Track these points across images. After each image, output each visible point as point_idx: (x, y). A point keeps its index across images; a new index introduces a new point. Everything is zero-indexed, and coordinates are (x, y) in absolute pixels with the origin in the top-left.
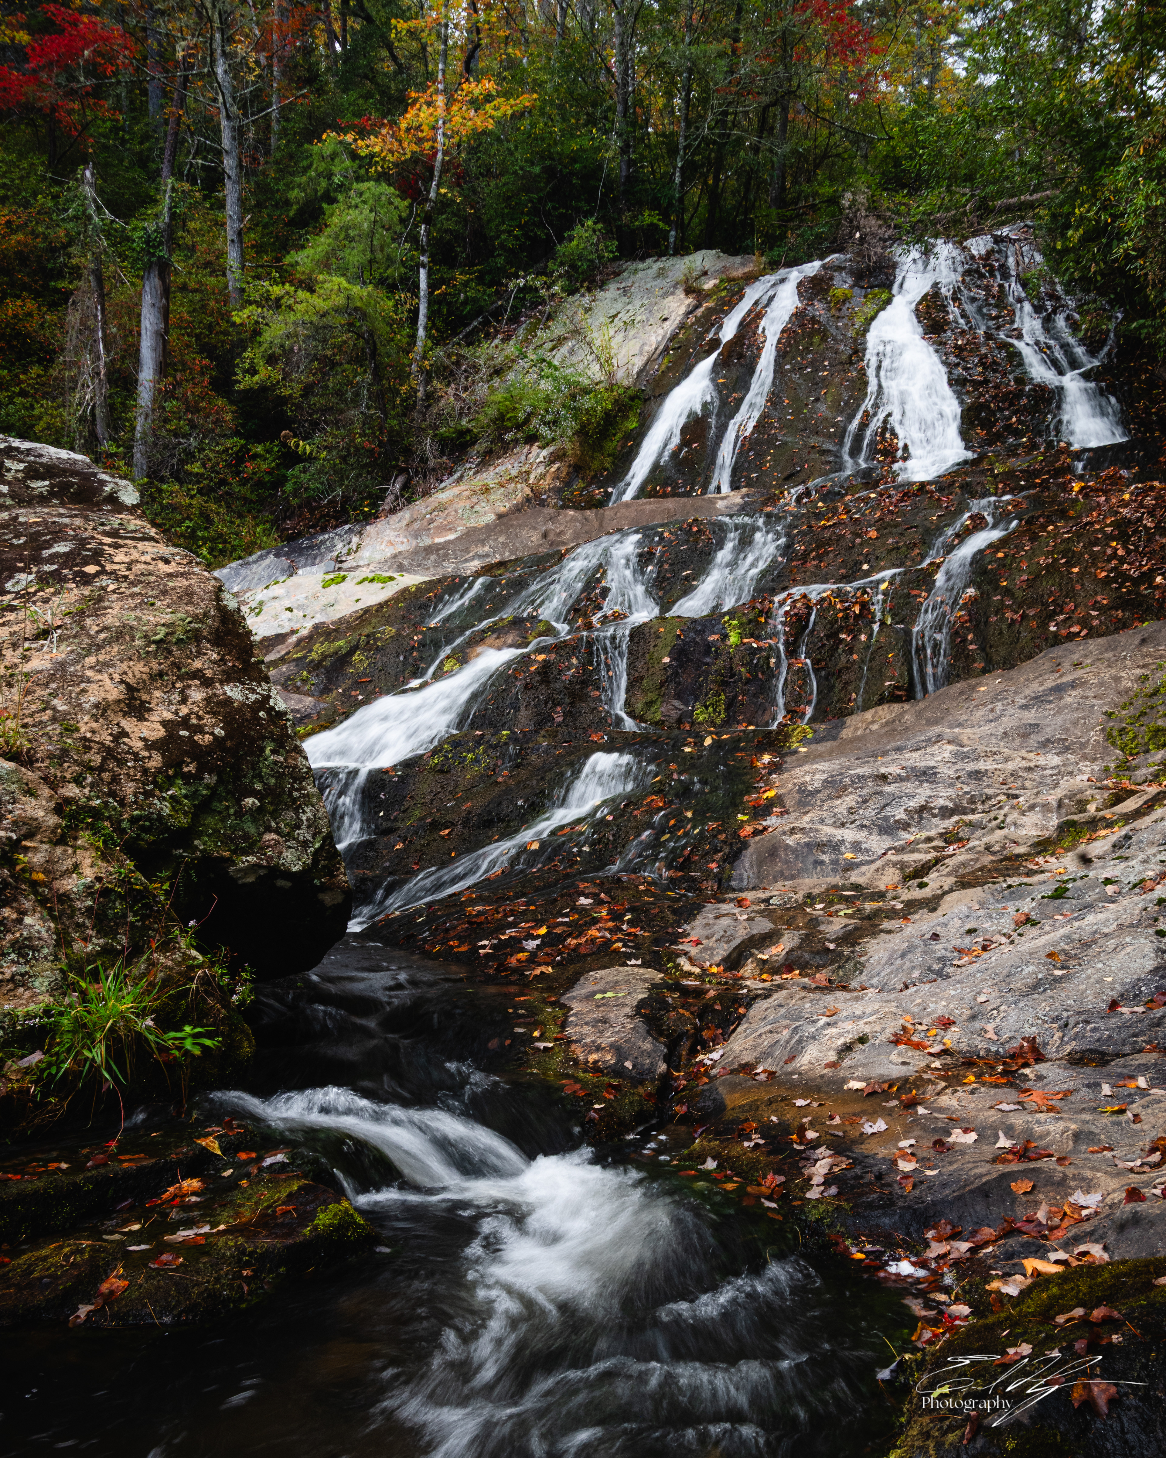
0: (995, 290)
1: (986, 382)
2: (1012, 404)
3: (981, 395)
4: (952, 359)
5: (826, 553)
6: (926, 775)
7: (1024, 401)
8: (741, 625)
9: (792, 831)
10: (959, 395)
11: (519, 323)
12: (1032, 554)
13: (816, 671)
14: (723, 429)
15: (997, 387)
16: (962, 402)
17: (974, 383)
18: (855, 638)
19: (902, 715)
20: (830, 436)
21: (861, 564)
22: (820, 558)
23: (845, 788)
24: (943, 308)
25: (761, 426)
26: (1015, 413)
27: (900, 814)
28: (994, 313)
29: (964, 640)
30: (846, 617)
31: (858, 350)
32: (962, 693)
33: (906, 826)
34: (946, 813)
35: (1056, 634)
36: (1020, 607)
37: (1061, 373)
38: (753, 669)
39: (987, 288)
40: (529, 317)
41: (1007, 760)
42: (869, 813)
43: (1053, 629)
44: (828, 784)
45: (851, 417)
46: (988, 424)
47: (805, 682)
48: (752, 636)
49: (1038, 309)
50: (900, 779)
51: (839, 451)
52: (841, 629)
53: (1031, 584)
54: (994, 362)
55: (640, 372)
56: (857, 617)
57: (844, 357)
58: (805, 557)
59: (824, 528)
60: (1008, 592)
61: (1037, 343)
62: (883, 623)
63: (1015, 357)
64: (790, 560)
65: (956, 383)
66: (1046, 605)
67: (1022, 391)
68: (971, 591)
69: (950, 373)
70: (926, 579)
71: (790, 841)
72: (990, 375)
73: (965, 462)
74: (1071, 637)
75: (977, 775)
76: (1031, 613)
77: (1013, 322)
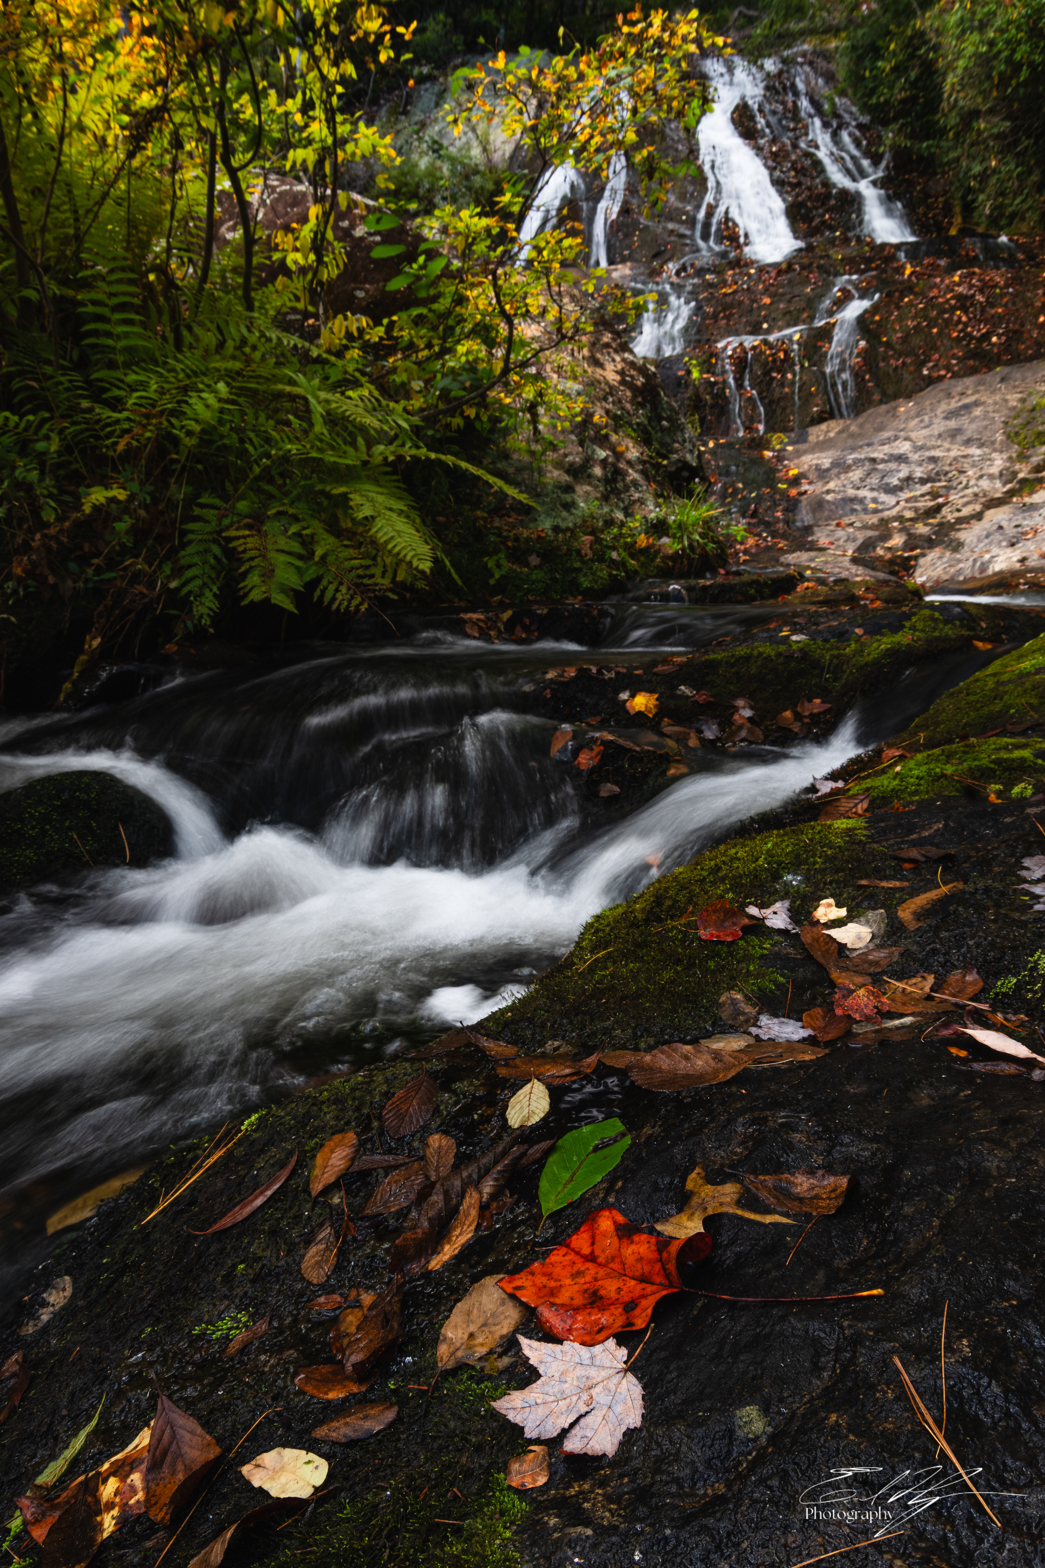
0: (790, 105)
1: (799, 184)
2: (823, 204)
3: (798, 195)
4: (770, 163)
5: (731, 315)
6: (901, 459)
7: (833, 202)
8: (699, 365)
9: (828, 492)
10: (781, 193)
11: (380, 107)
12: (900, 319)
13: (762, 399)
14: (593, 211)
15: (809, 188)
16: (784, 200)
17: (790, 184)
18: (784, 376)
19: (848, 427)
20: (682, 222)
21: (761, 323)
22: (728, 318)
23: (849, 467)
24: (752, 118)
25: (625, 210)
26: (827, 211)
27: (895, 481)
28: (792, 125)
29: (863, 379)
30: (774, 361)
31: (693, 151)
32: (888, 412)
33: (901, 489)
34: (923, 481)
35: (929, 376)
36: (900, 356)
37: (854, 180)
38: (715, 397)
39: (784, 103)
40: (387, 101)
41: (949, 450)
42: (874, 480)
43: (925, 372)
44: (835, 464)
45: (698, 207)
46: (807, 219)
47: (755, 408)
48: (708, 372)
49: (826, 125)
50: (883, 461)
51: (693, 234)
52: (771, 370)
53: (905, 339)
54: (803, 168)
55: (512, 157)
56: (782, 361)
57: (683, 155)
58: (715, 316)
59: (725, 295)
60: (888, 345)
61: (832, 154)
62: (802, 366)
63: (818, 165)
64: (704, 319)
65: (777, 183)
66: (917, 356)
67: (830, 193)
68: (862, 343)
69: (771, 175)
70: (826, 333)
71: (829, 497)
72: (802, 179)
73: (800, 250)
74: (941, 379)
75: (933, 460)
76: (909, 361)
77: (807, 134)
